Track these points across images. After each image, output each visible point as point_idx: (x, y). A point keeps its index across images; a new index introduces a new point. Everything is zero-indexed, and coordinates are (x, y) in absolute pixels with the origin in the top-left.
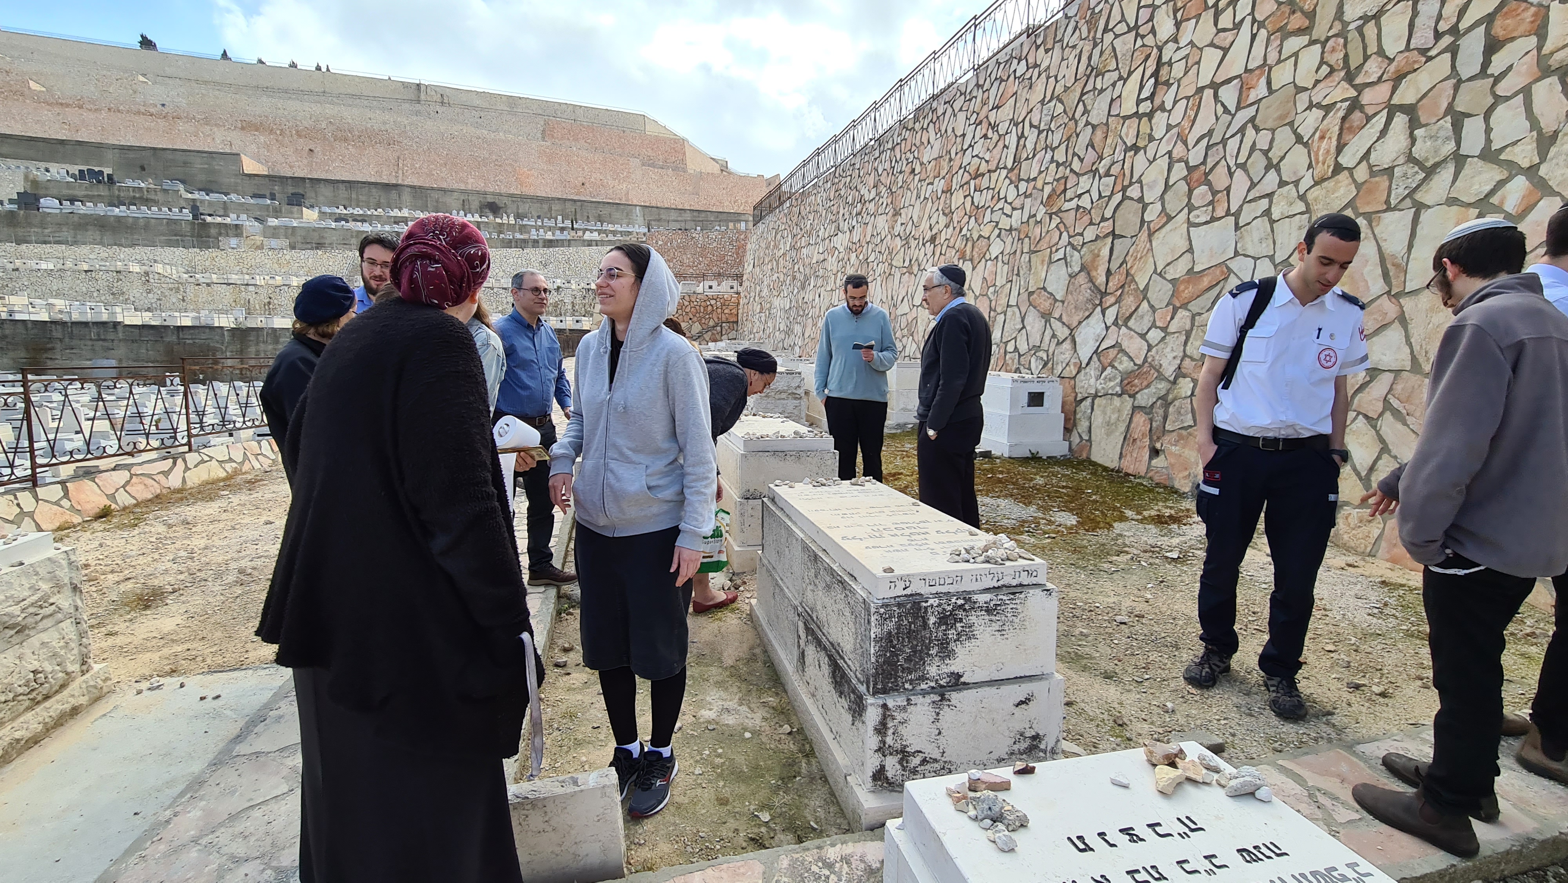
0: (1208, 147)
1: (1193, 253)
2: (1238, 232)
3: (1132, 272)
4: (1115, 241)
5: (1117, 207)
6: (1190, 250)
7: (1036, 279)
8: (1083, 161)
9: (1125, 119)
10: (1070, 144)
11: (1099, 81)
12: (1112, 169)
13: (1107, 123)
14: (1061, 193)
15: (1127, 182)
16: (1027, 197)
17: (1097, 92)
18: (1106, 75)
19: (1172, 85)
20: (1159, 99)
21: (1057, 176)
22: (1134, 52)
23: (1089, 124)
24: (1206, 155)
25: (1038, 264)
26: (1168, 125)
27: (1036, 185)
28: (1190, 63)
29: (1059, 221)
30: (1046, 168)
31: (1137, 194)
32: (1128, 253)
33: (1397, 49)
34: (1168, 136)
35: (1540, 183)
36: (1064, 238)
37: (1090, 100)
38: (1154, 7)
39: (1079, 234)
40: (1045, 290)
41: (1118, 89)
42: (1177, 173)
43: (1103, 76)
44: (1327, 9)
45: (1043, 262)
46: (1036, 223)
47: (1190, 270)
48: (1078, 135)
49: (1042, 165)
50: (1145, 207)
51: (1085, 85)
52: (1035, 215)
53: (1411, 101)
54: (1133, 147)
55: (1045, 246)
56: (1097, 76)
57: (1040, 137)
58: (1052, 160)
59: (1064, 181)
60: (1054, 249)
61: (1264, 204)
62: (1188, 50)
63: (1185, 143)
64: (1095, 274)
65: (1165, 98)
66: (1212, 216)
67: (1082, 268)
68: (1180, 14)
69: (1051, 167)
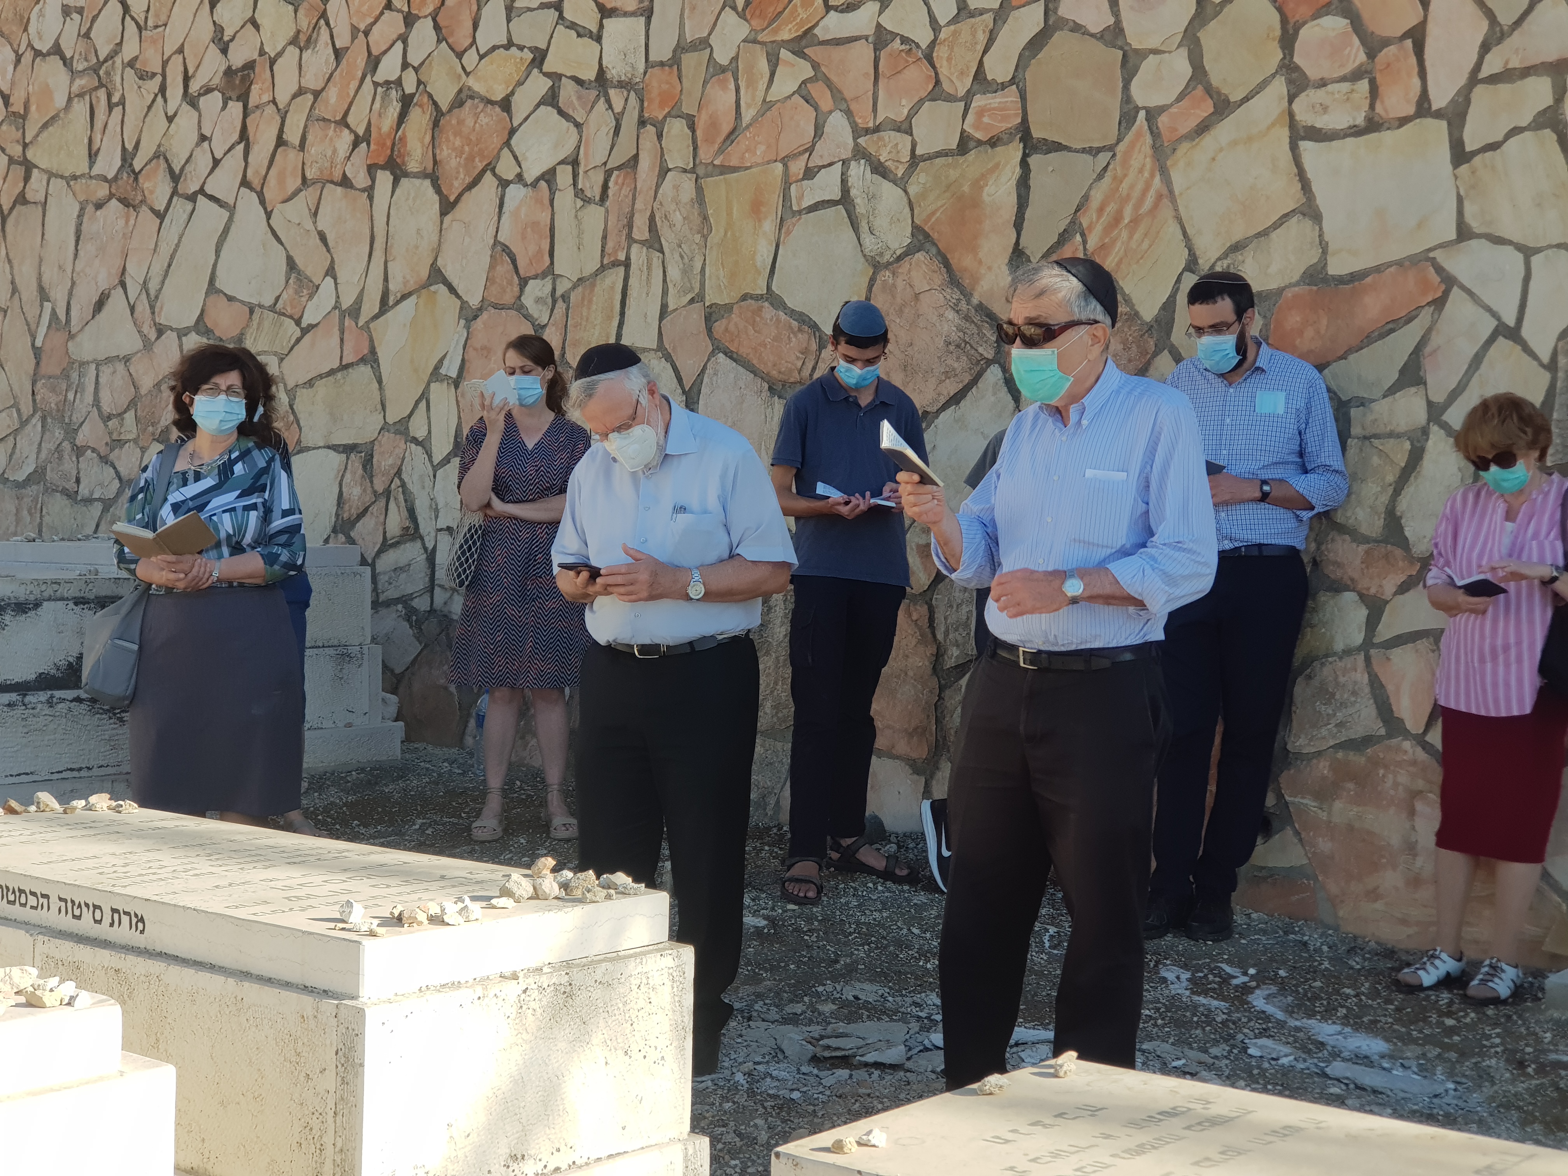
1: (1317, 218)
2: (1464, 169)
4: (1034, 160)
5: (1030, 50)
6: (1308, 206)
7: (731, 262)
25: (736, 212)
29: (808, 72)
31: (1099, 17)
32: (1085, 201)
36: (838, 134)
39: (895, 126)
40: (777, 302)
45: (756, 206)
46: (713, 69)
47: (1316, 271)
50: (1131, 62)
52: (704, 43)
55: (761, 152)
60: (798, 165)
61: (1538, 93)
64: (968, 260)
66: (1371, 111)
67: (919, 238)
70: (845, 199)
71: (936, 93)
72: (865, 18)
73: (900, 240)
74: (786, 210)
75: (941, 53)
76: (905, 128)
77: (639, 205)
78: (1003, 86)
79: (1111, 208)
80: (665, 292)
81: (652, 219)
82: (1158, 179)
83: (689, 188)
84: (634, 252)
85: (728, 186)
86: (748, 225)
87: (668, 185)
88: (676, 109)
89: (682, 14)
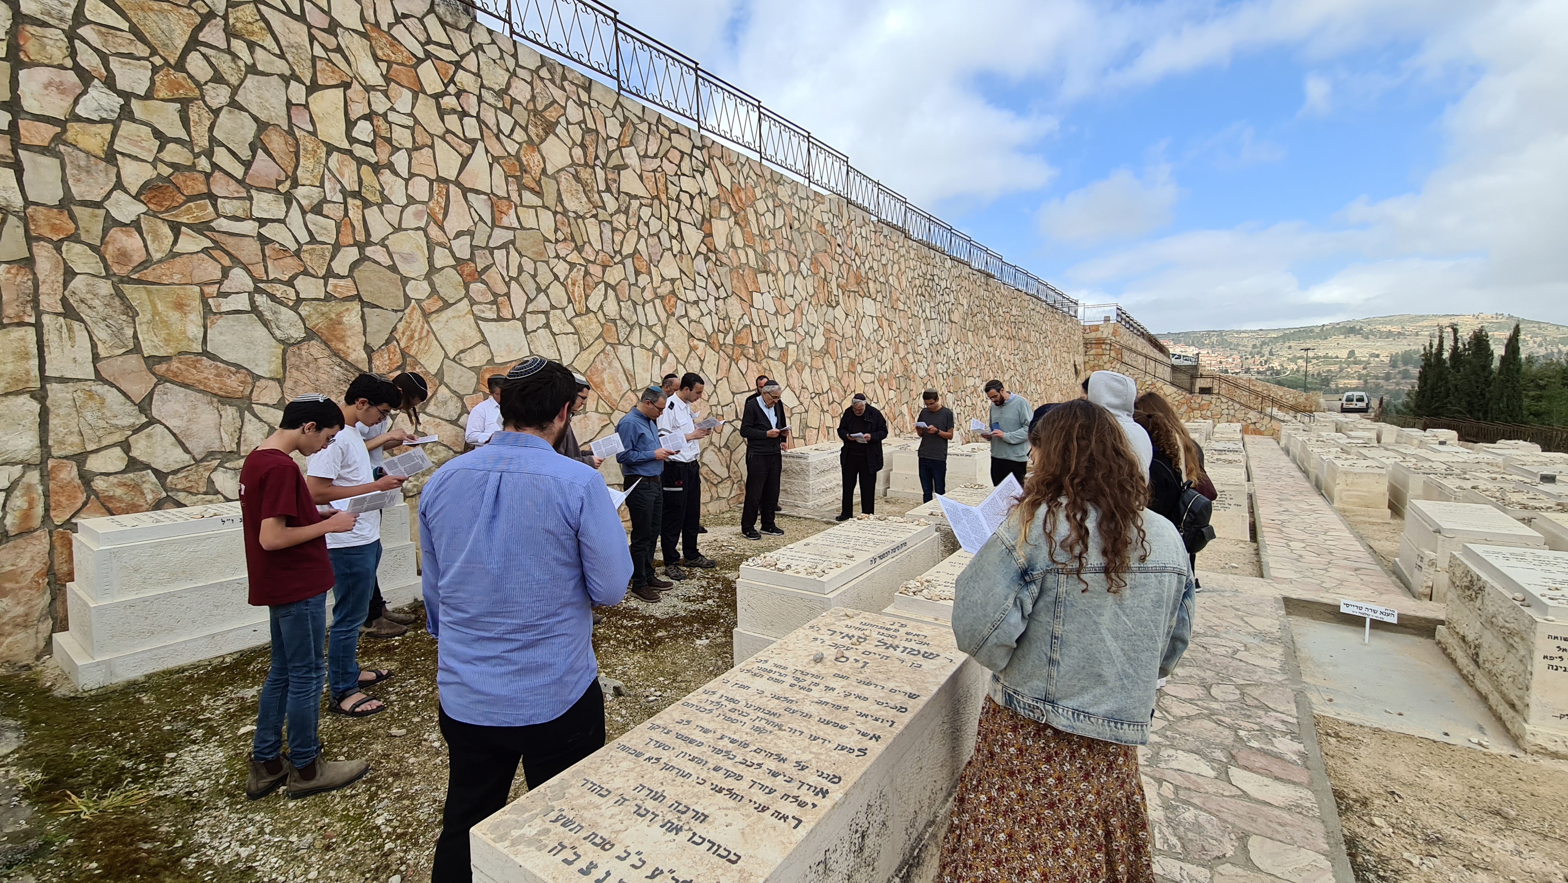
0: (473, 248)
1: (488, 345)
2: (528, 336)
3: (412, 353)
4: (366, 310)
5: (354, 266)
6: (484, 341)
7: (163, 333)
8: (247, 165)
9: (331, 149)
10: (193, 116)
11: (238, 46)
12: (327, 209)
13: (291, 132)
14: (200, 196)
15: (361, 237)
16: (28, 148)
17: (241, 64)
18: (258, 50)
19: (399, 149)
20: (384, 152)
21: (166, 156)
22: (314, 59)
23: (242, 108)
24: (472, 254)
25: (160, 307)
26: (408, 196)
27: (70, 136)
28: (419, 139)
29: (209, 244)
30: (103, 121)
31: (385, 260)
32: (395, 329)
33: (598, 247)
34: (411, 209)
35: (667, 346)
36: (239, 278)
37: (224, 64)
38: (332, 19)
39: (281, 282)
40: (213, 357)
41: (297, 92)
42: (442, 258)
43: (251, 46)
44: (549, 187)
45: (180, 306)
46: (111, 222)
47: (491, 361)
48: (216, 112)
49: (76, 102)
50: (405, 280)
51: (199, 28)
52: (98, 205)
53: (613, 283)
54: (356, 195)
55: (176, 278)
56: (230, 33)
57: (29, 28)
58: (126, 113)
59: (202, 178)
60: (212, 290)
61: (542, 318)
62: (410, 122)
63: (442, 228)
64: (341, 346)
65: (393, 159)
66: (498, 315)
67: (311, 335)
68: (384, 66)
69: (126, 127)
70: (254, 309)
71: (306, 273)
72: (249, 227)
73: (298, 333)
74: (207, 311)
75: (305, 256)
78: (343, 277)
79: (408, 333)
80: (94, 347)
81: (64, 300)
82: (426, 326)
83: (105, 288)
84: (46, 319)
85: (149, 292)
86: (174, 316)
87: (77, 283)
88: (74, 238)
89: (64, 181)
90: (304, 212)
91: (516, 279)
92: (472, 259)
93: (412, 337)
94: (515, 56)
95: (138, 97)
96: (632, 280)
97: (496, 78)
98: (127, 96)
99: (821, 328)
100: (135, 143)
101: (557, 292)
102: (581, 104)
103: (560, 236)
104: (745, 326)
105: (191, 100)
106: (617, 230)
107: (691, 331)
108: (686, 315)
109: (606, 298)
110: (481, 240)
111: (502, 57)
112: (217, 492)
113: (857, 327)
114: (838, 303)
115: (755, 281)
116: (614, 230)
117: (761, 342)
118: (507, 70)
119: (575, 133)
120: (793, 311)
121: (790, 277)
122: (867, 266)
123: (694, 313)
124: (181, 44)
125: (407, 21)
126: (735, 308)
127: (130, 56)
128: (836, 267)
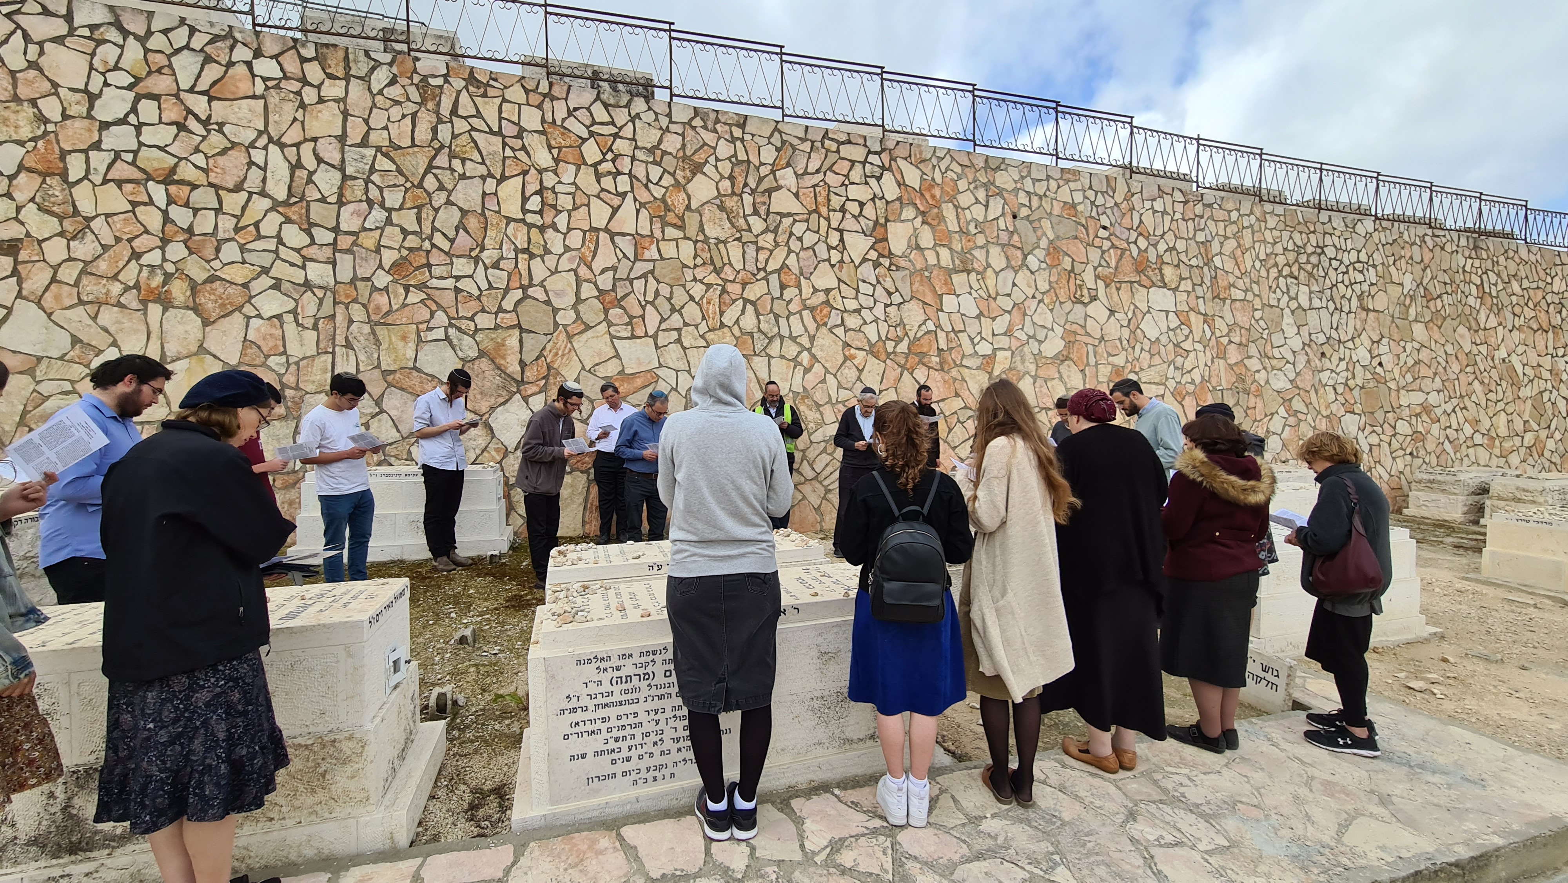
0: (615, 280)
1: (620, 359)
2: (659, 350)
3: (556, 366)
4: (524, 335)
5: (519, 302)
6: (617, 356)
7: (393, 357)
8: (452, 241)
9: (509, 220)
10: (424, 215)
11: (457, 164)
12: (502, 264)
13: (483, 214)
14: (422, 266)
15: (525, 282)
16: (340, 251)
17: (456, 175)
18: (468, 162)
19: (561, 212)
20: (548, 218)
21: (407, 244)
22: (504, 159)
23: (453, 204)
24: (614, 285)
25: (394, 339)
26: (565, 246)
27: (359, 241)
28: (578, 202)
29: (425, 296)
30: (377, 228)
31: (542, 296)
32: (544, 348)
33: (739, 266)
34: (567, 255)
35: (814, 357)
36: (441, 318)
37: (447, 179)
38: (521, 127)
39: (467, 318)
40: (419, 371)
41: (491, 185)
42: (587, 290)
43: (463, 161)
44: (692, 221)
45: (404, 338)
46: (375, 289)
47: (622, 372)
48: (437, 210)
49: (365, 220)
50: (556, 311)
51: (434, 158)
52: (368, 279)
53: (754, 299)
54: (526, 251)
55: (404, 320)
56: (452, 156)
57: (349, 183)
58: (389, 221)
59: (424, 254)
60: (423, 327)
61: (675, 335)
62: (572, 189)
63: (590, 268)
64: (502, 362)
65: (555, 220)
66: (632, 334)
67: (482, 354)
68: (555, 152)
69: (388, 229)
70: (447, 338)
71: (483, 311)
72: (450, 283)
73: (473, 353)
74: (419, 340)
75: (484, 299)
76: (472, 319)
77: (337, 332)
78: (510, 312)
79: (554, 351)
80: (358, 364)
81: (347, 338)
82: (569, 345)
83: (367, 329)
84: (337, 349)
85: (388, 330)
86: (401, 344)
87: (354, 327)
88: (355, 301)
89: (354, 267)
90: (486, 268)
91: (652, 303)
92: (614, 289)
93: (556, 354)
94: (669, 115)
95: (396, 210)
96: (777, 294)
97: (648, 137)
98: (389, 210)
99: (1059, 331)
100: (390, 238)
101: (692, 312)
102: (733, 140)
103: (699, 261)
104: (928, 332)
105: (423, 206)
106: (763, 248)
107: (847, 339)
108: (843, 323)
109: (743, 312)
110: (622, 273)
111: (657, 119)
112: (413, 460)
113: (1133, 326)
114: (1094, 298)
115: (948, 282)
116: (758, 249)
117: (950, 349)
118: (661, 128)
119: (724, 168)
120: (1009, 312)
121: (1010, 274)
122: (1162, 247)
123: (852, 322)
124: (421, 171)
125: (577, 113)
126: (913, 314)
127: (395, 186)
128: (1094, 255)
